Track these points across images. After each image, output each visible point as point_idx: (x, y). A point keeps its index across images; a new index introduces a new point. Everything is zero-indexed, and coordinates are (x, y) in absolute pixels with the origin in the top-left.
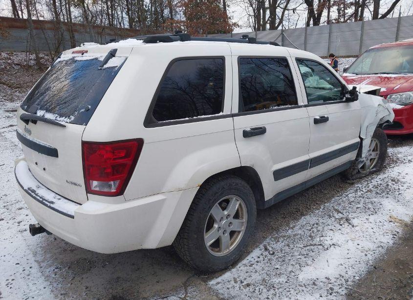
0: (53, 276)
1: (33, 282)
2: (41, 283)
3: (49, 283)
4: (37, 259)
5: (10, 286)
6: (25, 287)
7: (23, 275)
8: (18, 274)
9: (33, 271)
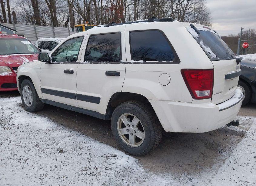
0: (227, 151)
1: (238, 156)
2: (235, 153)
3: (233, 150)
4: (223, 163)
5: (249, 162)
6: (243, 157)
7: (238, 162)
8: (239, 164)
9: (231, 160)
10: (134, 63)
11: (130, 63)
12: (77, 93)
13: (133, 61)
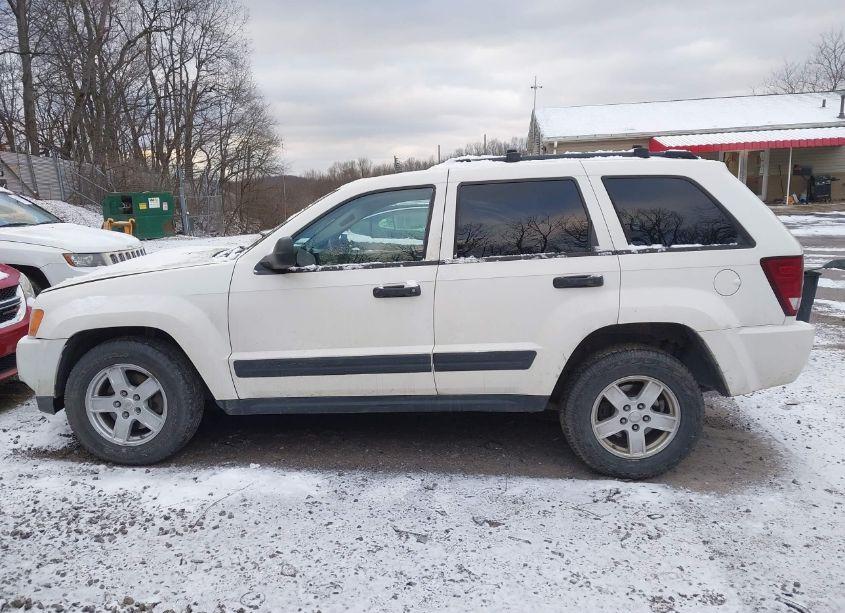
10: (640, 252)
11: (629, 252)
12: (437, 351)
13: (633, 247)
